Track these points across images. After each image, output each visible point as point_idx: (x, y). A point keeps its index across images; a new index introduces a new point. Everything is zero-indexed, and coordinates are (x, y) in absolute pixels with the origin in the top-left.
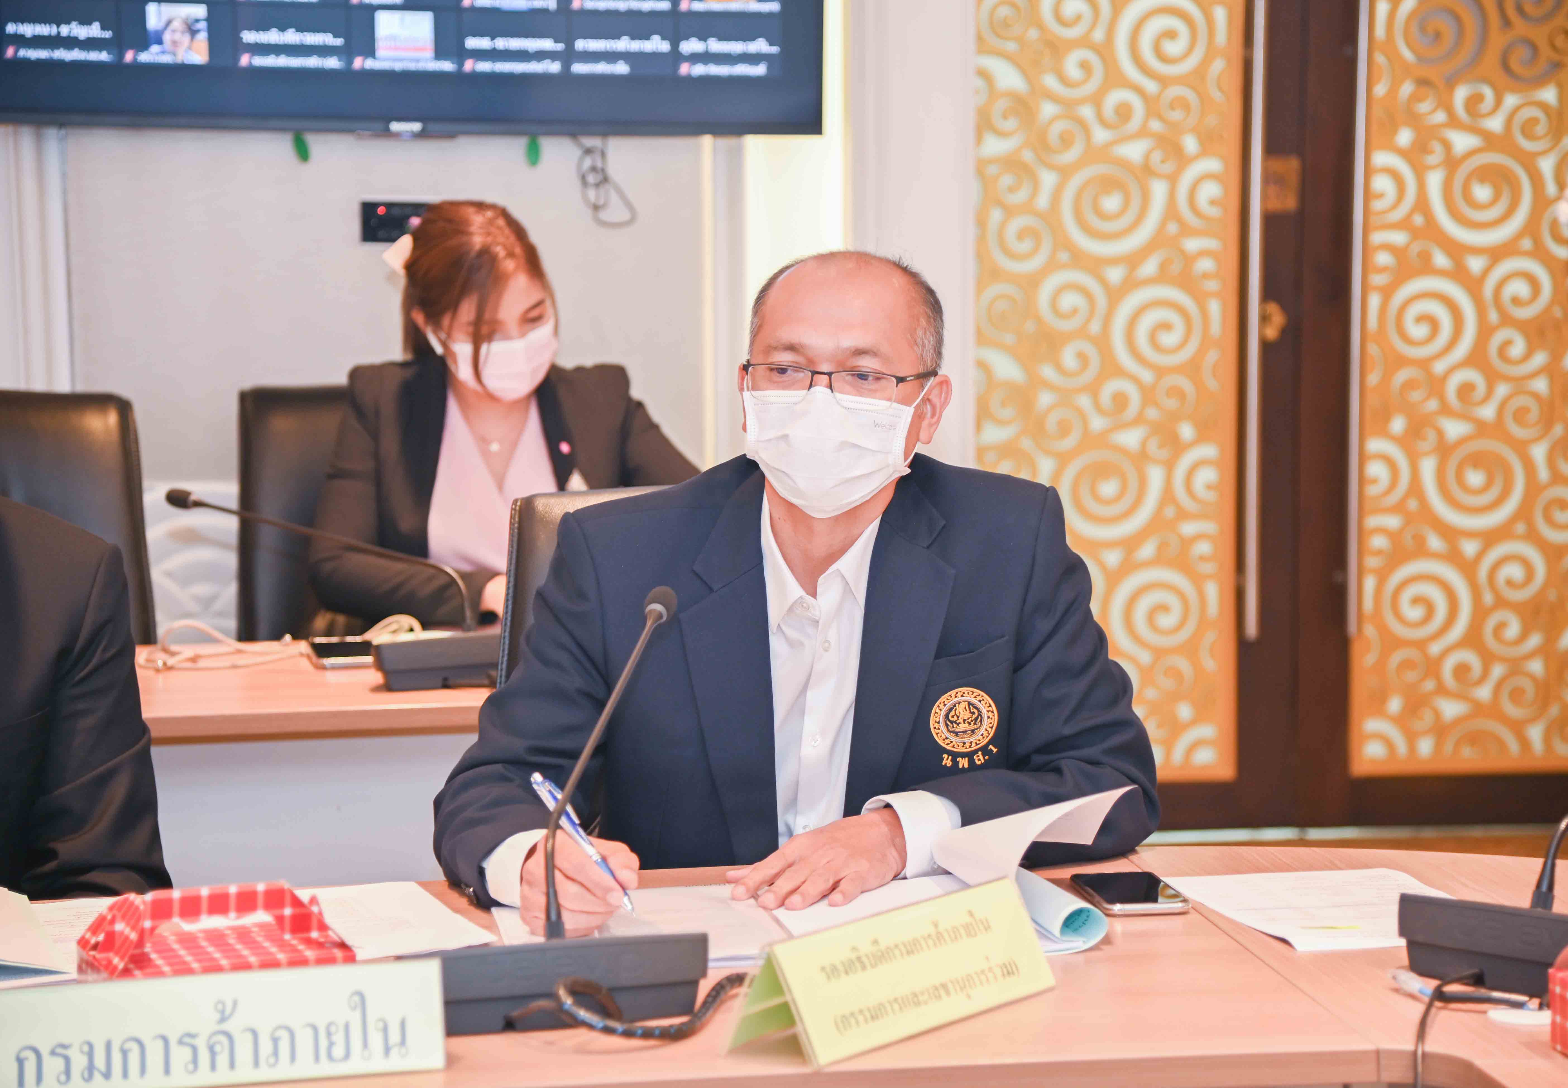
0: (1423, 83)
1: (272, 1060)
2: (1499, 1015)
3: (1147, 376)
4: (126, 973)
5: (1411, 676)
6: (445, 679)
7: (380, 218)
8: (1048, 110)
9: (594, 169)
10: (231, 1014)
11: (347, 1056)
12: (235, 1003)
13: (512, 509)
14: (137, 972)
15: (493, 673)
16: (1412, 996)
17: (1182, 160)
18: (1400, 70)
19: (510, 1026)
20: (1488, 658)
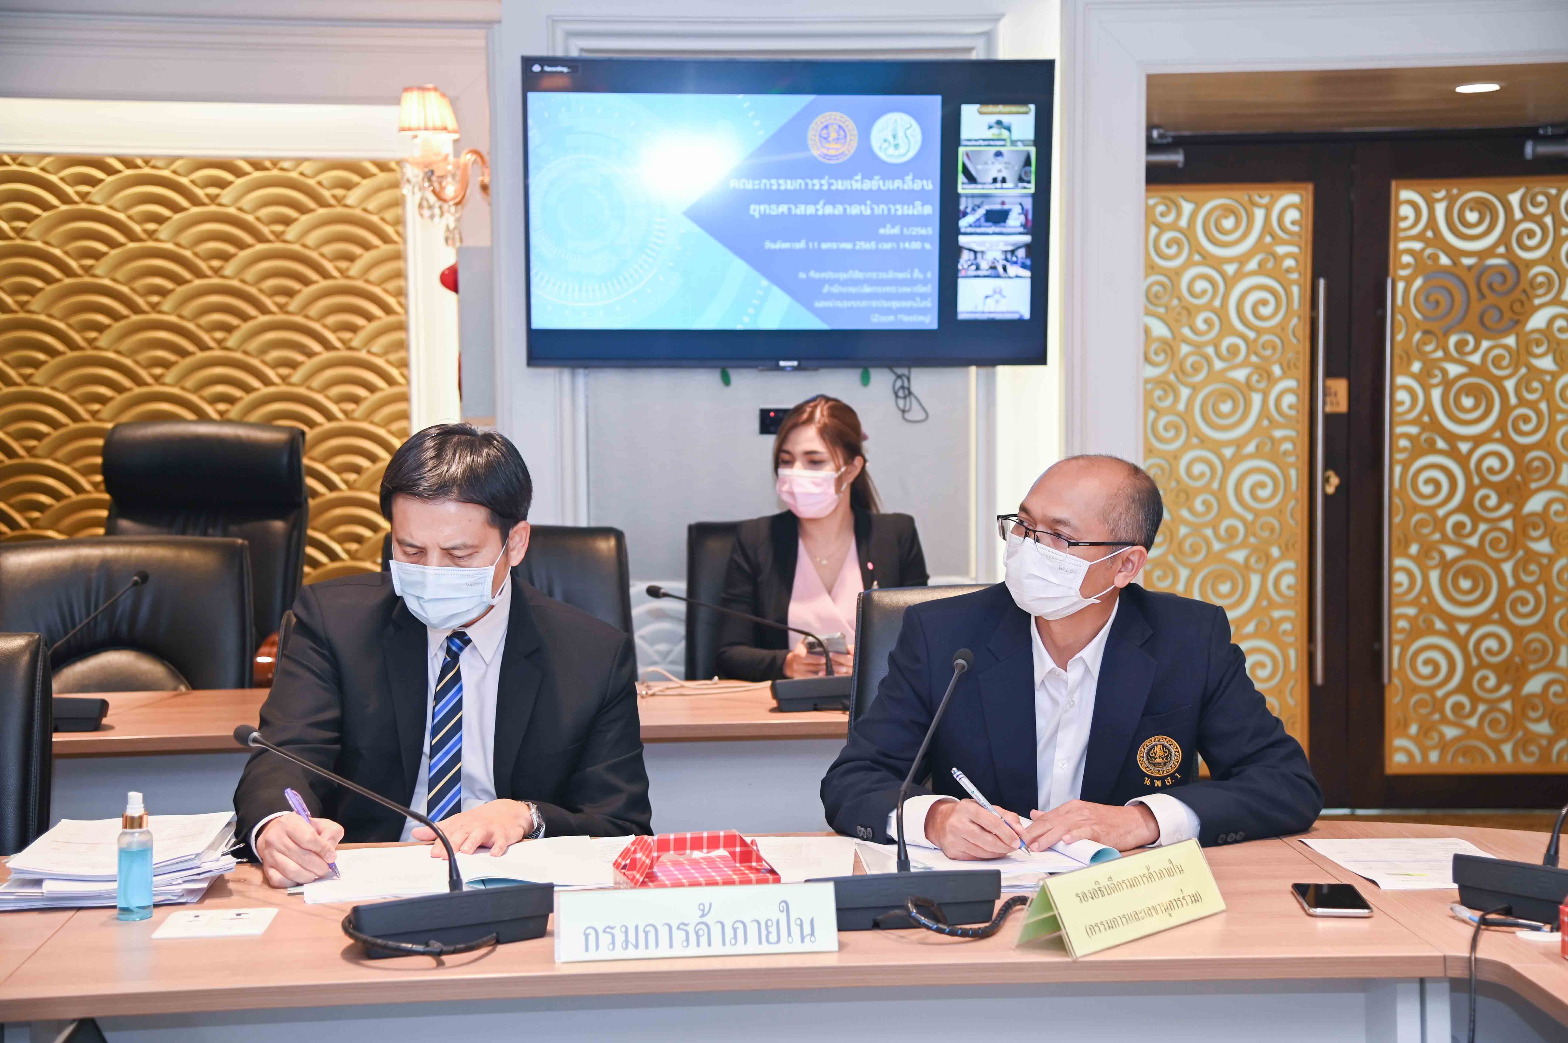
0: (1426, 332)
1: (733, 942)
2: (1524, 935)
3: (1249, 517)
4: (644, 884)
5: (1424, 711)
6: (815, 705)
7: (772, 418)
8: (1185, 349)
9: (903, 387)
10: (707, 914)
11: (778, 941)
12: (710, 905)
13: (858, 599)
14: (650, 884)
15: (846, 702)
16: (1464, 921)
17: (1271, 380)
18: (1412, 325)
19: (876, 926)
20: (1475, 700)
